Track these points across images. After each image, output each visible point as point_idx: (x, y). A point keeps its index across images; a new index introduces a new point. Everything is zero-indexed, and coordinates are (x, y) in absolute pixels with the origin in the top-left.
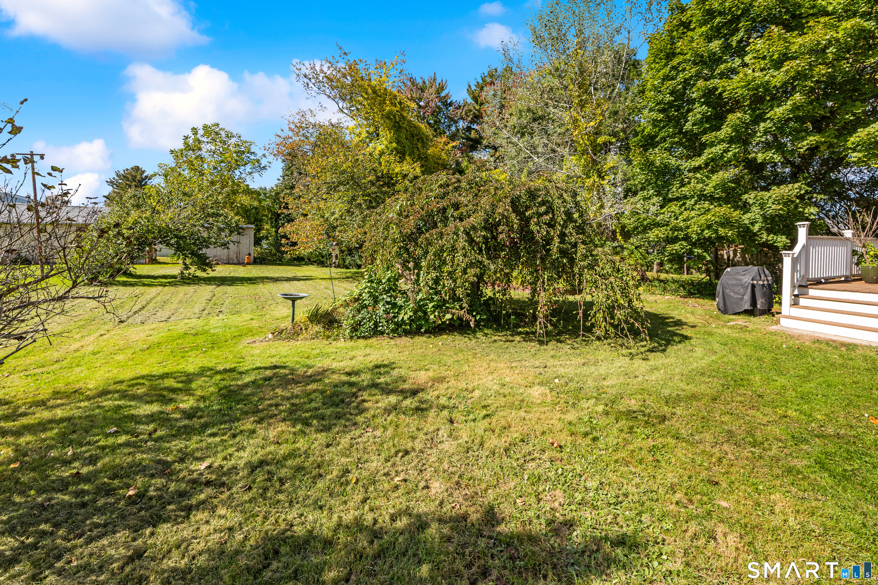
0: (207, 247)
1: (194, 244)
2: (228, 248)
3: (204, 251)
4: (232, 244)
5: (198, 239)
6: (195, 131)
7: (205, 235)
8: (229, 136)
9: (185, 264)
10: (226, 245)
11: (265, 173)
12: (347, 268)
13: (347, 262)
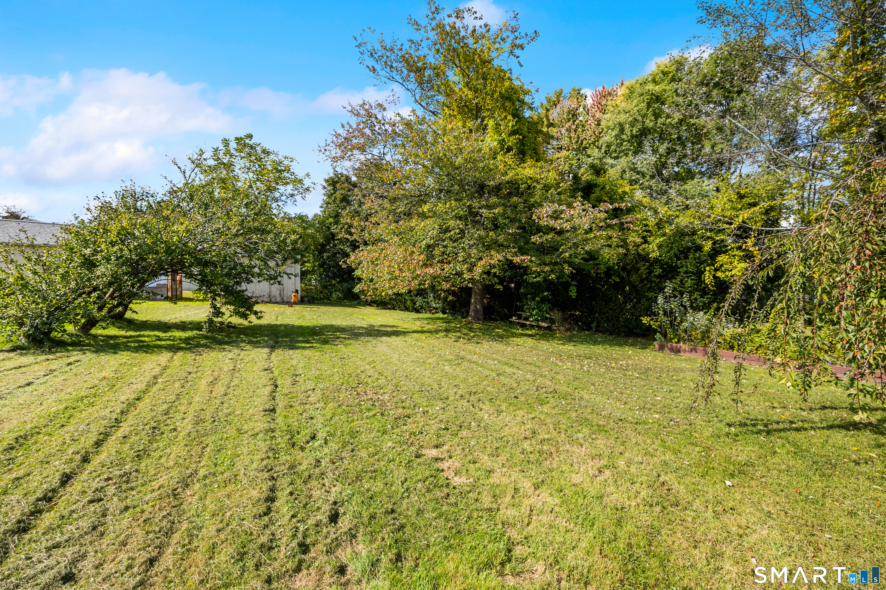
0: (249, 281)
1: (228, 275)
2: (279, 283)
3: (244, 286)
4: (285, 276)
5: (235, 268)
6: (226, 142)
7: (246, 261)
8: (266, 152)
9: (214, 307)
10: (276, 278)
11: (308, 196)
12: (418, 311)
13: (418, 304)
